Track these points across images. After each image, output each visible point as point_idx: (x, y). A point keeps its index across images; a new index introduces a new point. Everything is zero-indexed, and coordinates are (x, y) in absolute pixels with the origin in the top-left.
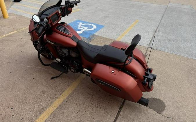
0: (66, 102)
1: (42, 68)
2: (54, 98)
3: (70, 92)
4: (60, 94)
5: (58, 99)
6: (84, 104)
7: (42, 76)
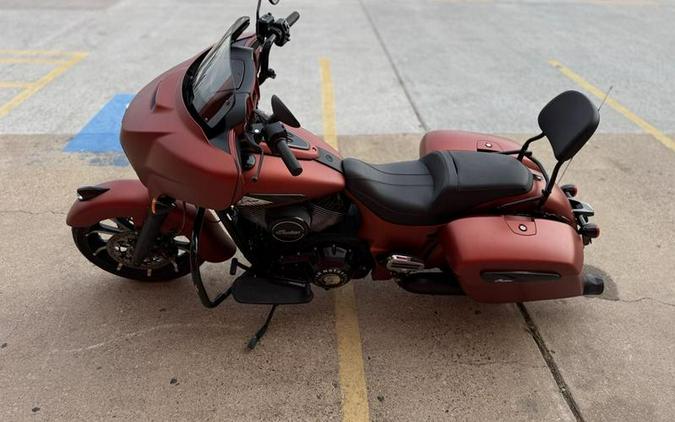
0: (381, 399)
1: (167, 326)
2: (328, 409)
3: (359, 361)
4: (336, 386)
5: (345, 408)
6: (437, 376)
7: (197, 356)
